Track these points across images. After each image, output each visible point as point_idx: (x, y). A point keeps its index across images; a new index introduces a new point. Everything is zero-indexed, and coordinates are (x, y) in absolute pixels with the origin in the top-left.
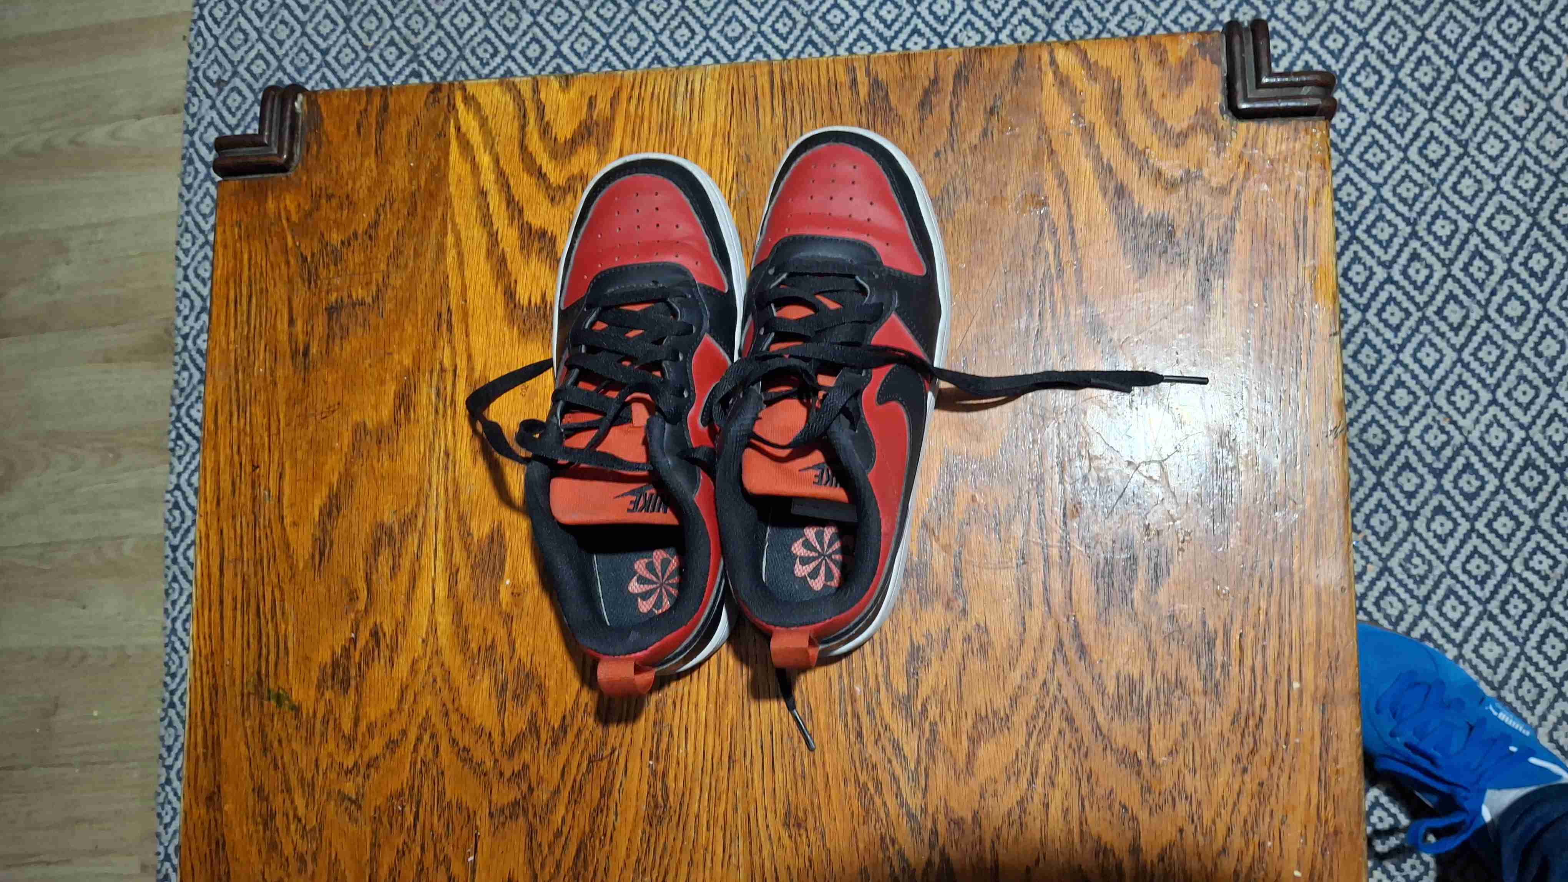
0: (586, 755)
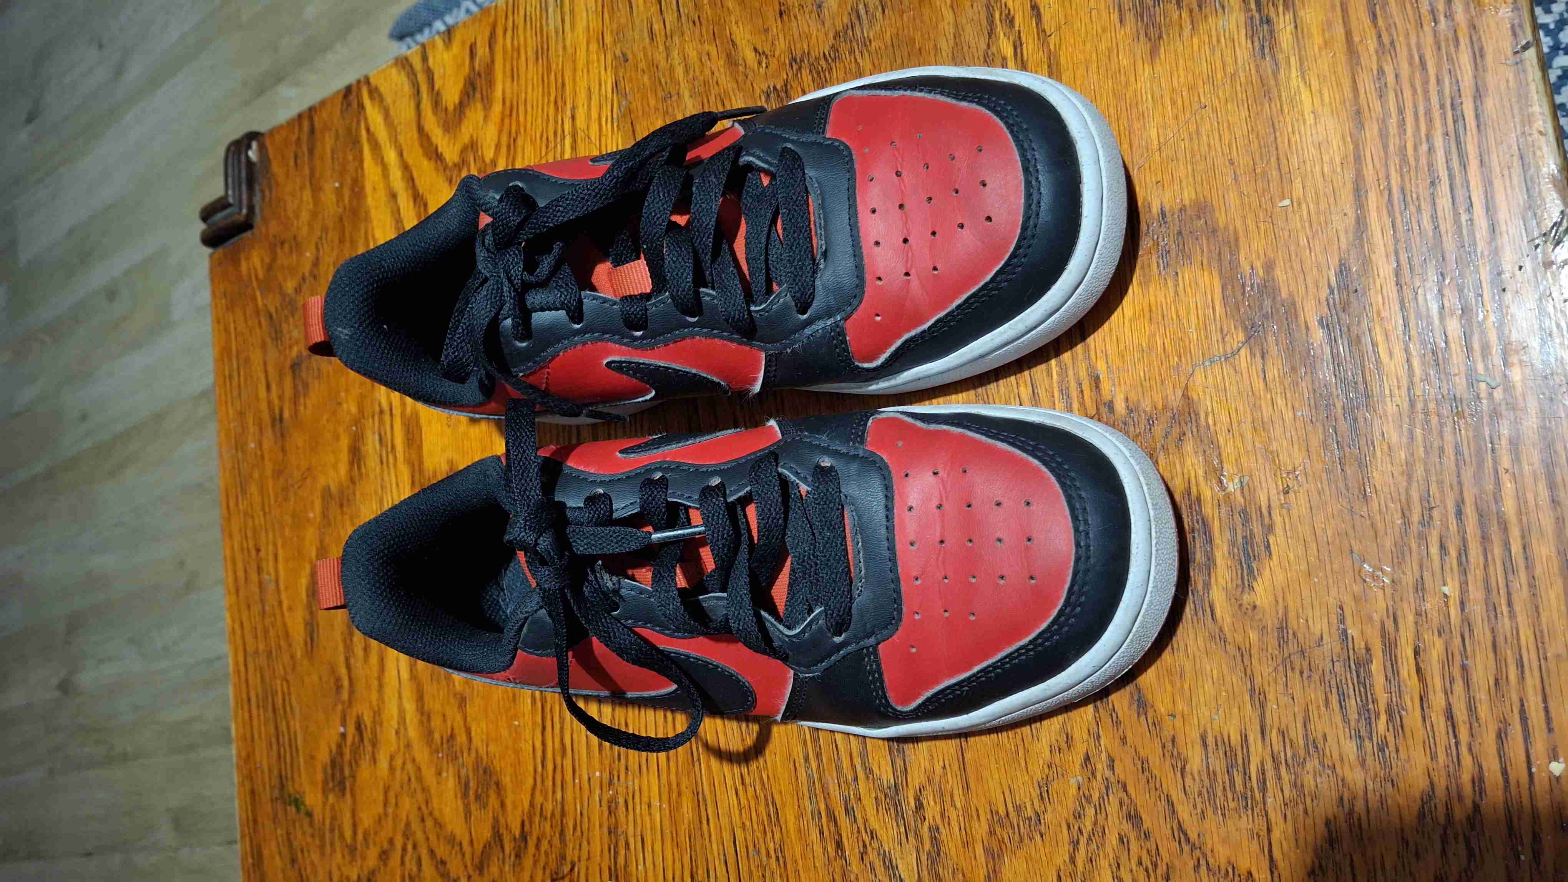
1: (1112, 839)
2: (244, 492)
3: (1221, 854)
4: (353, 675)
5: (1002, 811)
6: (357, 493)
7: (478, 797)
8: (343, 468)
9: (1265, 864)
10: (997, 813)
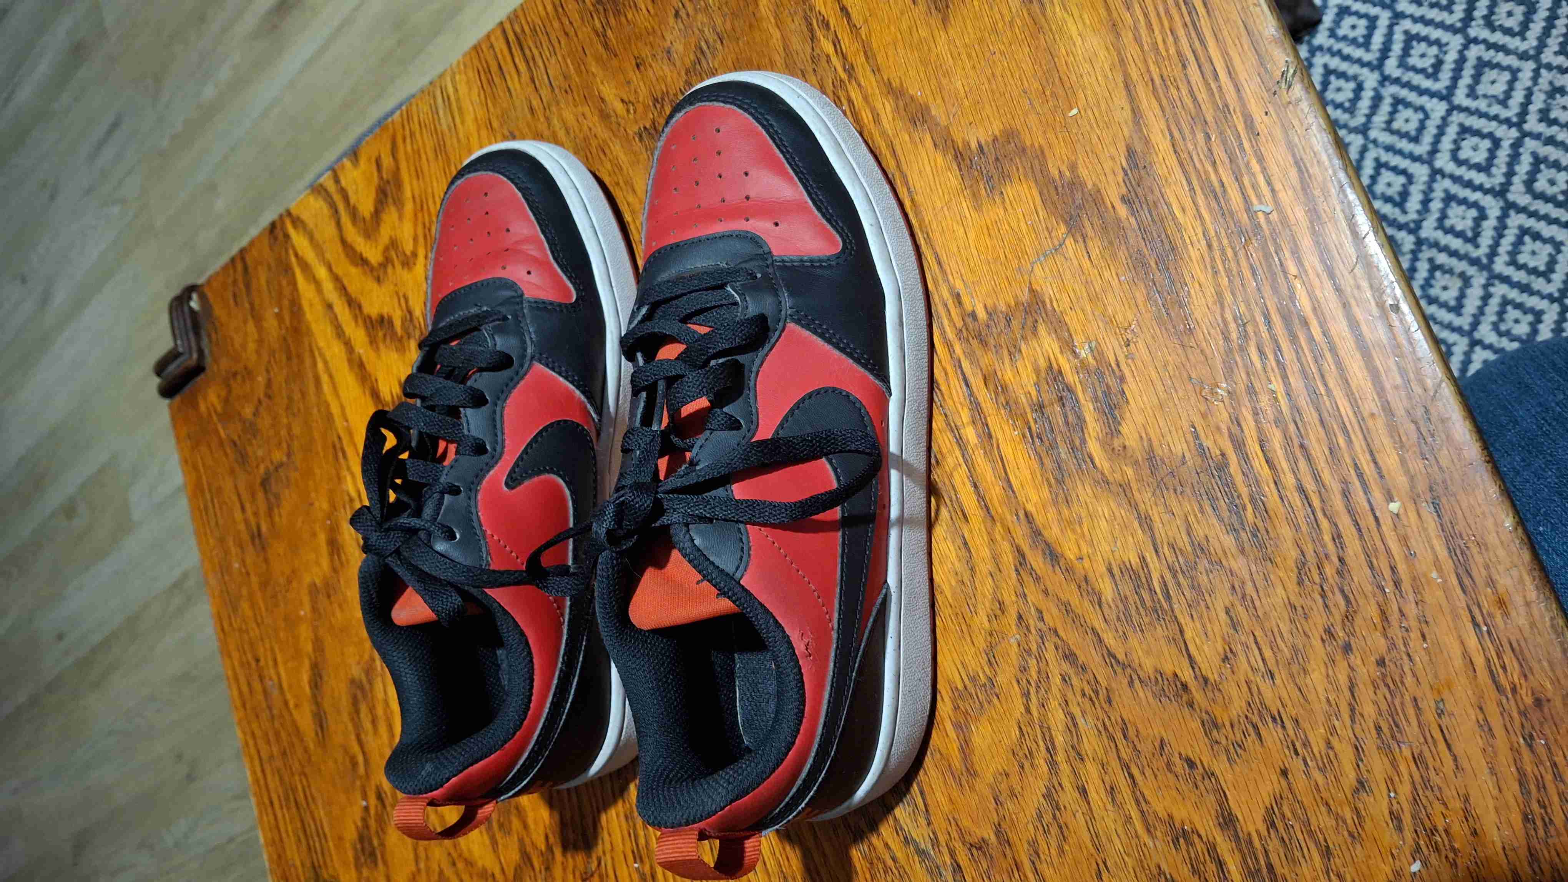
0: (577, 874)
1: (1057, 680)
2: (235, 609)
3: (1148, 665)
4: (366, 750)
5: (960, 686)
6: (342, 582)
7: (501, 826)
8: (325, 563)
9: (1186, 663)
10: (957, 688)
